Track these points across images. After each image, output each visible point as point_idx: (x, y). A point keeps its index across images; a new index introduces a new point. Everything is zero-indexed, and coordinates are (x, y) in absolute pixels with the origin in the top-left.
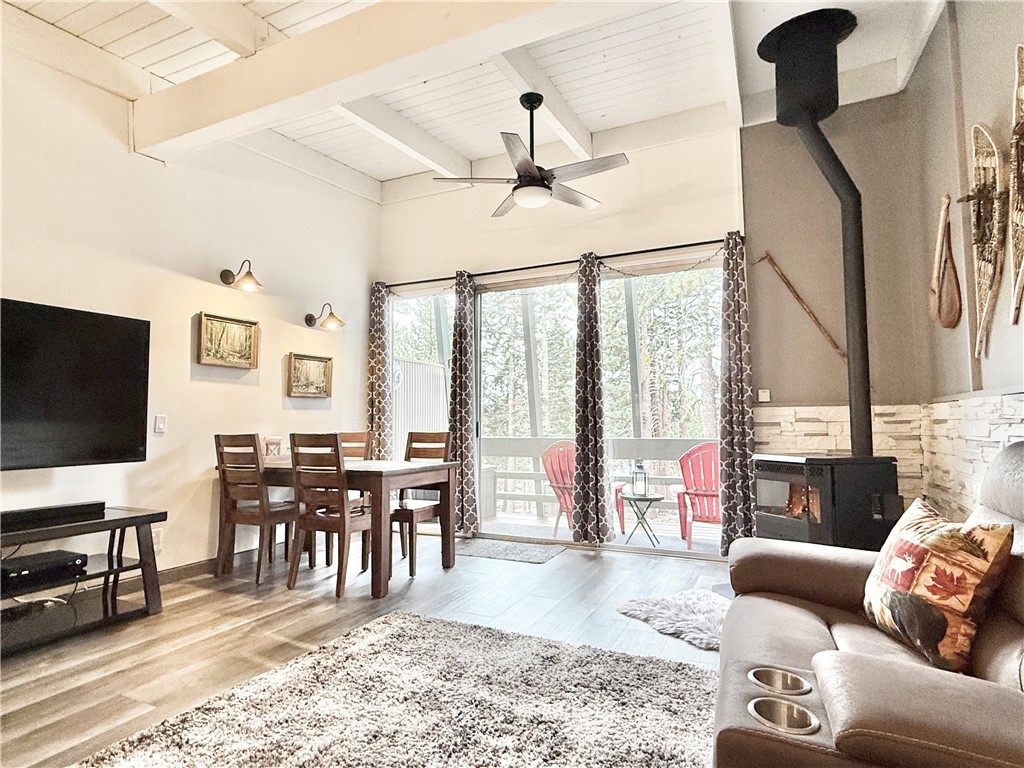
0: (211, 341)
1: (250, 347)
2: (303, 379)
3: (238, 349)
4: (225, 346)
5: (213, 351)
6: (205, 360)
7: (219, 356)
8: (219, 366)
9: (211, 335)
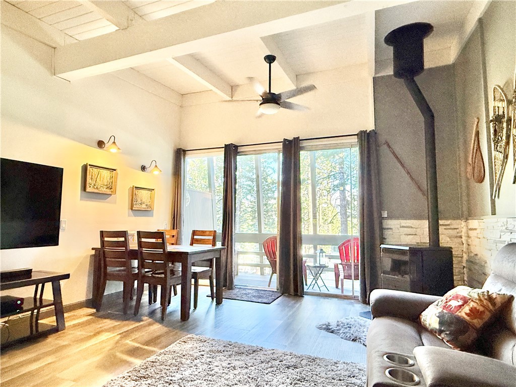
0: (92, 179)
1: (112, 183)
2: (139, 200)
3: (106, 184)
4: (99, 182)
5: (93, 185)
6: (88, 189)
7: (95, 187)
8: (96, 193)
9: (92, 176)
